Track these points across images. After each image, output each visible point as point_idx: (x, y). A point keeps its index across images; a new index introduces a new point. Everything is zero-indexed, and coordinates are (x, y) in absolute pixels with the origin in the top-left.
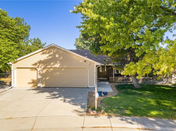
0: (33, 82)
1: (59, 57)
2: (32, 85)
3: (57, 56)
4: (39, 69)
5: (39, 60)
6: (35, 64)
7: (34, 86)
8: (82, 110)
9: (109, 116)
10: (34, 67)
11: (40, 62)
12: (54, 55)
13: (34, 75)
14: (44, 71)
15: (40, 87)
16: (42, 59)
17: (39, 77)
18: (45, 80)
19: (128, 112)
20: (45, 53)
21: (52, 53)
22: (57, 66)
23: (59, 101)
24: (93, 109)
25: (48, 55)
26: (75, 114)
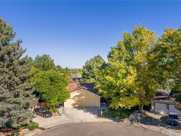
0: (73, 104)
1: (84, 94)
2: (72, 106)
3: (83, 93)
4: (76, 99)
5: (76, 95)
6: (74, 97)
7: (73, 106)
8: (97, 116)
9: (105, 118)
10: (73, 98)
11: (76, 96)
12: (82, 93)
13: (73, 102)
14: (78, 100)
15: (76, 107)
16: (77, 95)
17: (76, 102)
18: (78, 104)
19: (110, 117)
20: (78, 92)
21: (81, 92)
22: (84, 97)
23: (88, 113)
24: (101, 116)
25: (79, 93)
26: (95, 118)
